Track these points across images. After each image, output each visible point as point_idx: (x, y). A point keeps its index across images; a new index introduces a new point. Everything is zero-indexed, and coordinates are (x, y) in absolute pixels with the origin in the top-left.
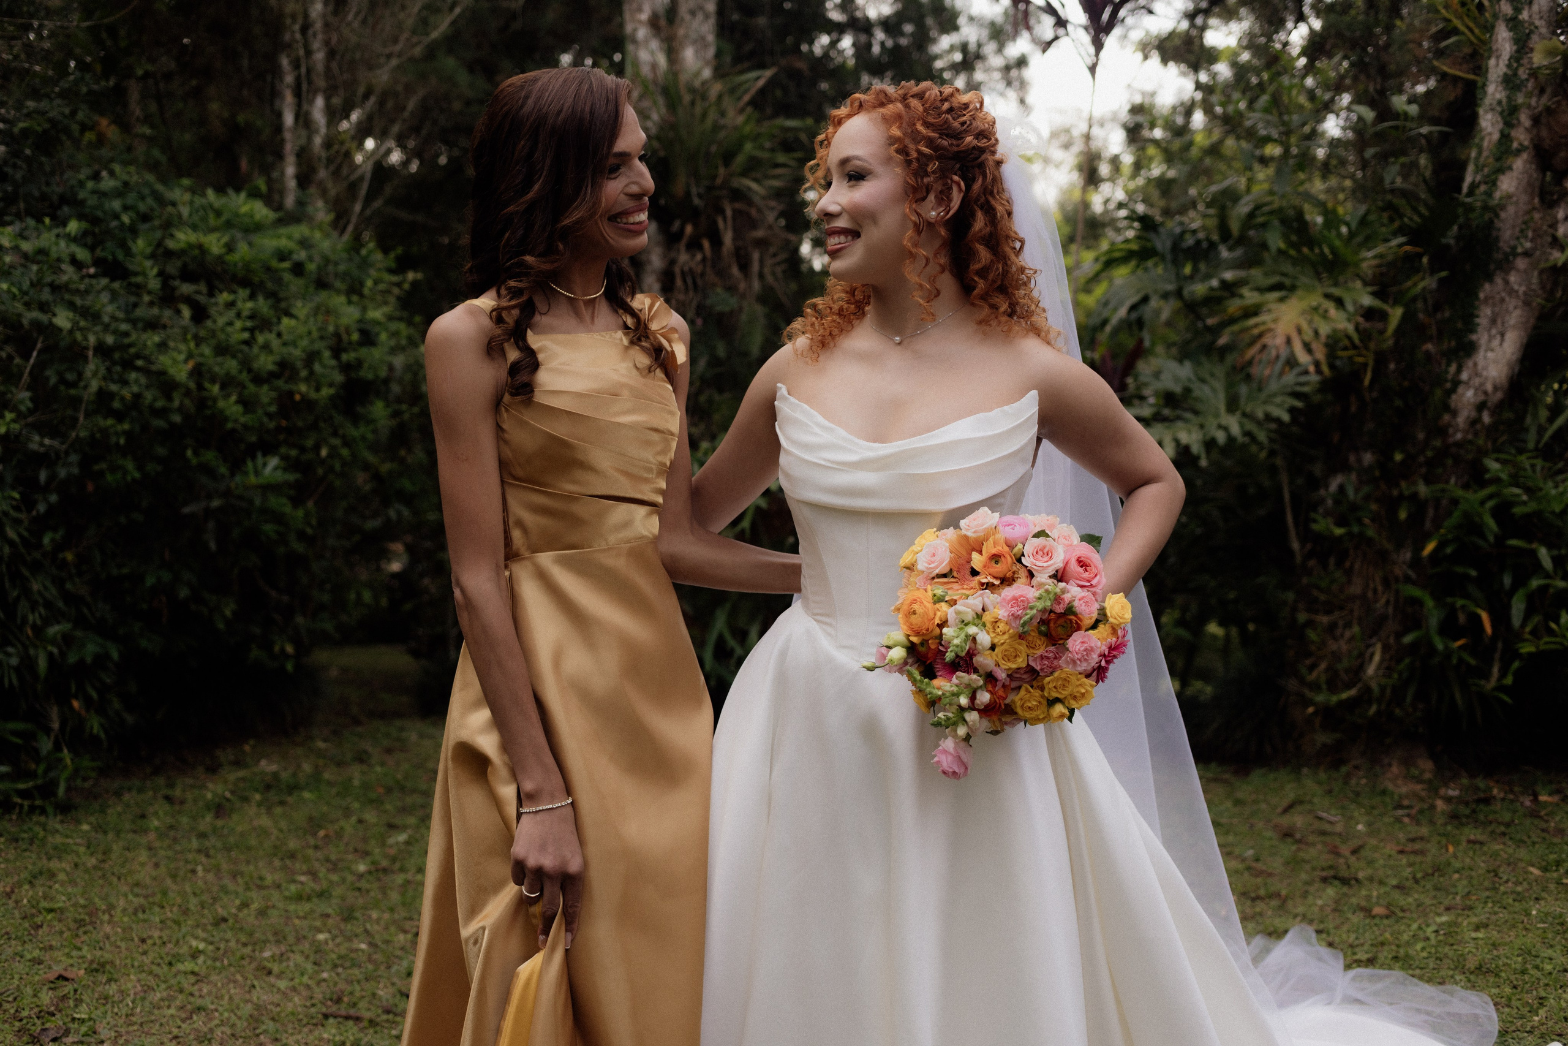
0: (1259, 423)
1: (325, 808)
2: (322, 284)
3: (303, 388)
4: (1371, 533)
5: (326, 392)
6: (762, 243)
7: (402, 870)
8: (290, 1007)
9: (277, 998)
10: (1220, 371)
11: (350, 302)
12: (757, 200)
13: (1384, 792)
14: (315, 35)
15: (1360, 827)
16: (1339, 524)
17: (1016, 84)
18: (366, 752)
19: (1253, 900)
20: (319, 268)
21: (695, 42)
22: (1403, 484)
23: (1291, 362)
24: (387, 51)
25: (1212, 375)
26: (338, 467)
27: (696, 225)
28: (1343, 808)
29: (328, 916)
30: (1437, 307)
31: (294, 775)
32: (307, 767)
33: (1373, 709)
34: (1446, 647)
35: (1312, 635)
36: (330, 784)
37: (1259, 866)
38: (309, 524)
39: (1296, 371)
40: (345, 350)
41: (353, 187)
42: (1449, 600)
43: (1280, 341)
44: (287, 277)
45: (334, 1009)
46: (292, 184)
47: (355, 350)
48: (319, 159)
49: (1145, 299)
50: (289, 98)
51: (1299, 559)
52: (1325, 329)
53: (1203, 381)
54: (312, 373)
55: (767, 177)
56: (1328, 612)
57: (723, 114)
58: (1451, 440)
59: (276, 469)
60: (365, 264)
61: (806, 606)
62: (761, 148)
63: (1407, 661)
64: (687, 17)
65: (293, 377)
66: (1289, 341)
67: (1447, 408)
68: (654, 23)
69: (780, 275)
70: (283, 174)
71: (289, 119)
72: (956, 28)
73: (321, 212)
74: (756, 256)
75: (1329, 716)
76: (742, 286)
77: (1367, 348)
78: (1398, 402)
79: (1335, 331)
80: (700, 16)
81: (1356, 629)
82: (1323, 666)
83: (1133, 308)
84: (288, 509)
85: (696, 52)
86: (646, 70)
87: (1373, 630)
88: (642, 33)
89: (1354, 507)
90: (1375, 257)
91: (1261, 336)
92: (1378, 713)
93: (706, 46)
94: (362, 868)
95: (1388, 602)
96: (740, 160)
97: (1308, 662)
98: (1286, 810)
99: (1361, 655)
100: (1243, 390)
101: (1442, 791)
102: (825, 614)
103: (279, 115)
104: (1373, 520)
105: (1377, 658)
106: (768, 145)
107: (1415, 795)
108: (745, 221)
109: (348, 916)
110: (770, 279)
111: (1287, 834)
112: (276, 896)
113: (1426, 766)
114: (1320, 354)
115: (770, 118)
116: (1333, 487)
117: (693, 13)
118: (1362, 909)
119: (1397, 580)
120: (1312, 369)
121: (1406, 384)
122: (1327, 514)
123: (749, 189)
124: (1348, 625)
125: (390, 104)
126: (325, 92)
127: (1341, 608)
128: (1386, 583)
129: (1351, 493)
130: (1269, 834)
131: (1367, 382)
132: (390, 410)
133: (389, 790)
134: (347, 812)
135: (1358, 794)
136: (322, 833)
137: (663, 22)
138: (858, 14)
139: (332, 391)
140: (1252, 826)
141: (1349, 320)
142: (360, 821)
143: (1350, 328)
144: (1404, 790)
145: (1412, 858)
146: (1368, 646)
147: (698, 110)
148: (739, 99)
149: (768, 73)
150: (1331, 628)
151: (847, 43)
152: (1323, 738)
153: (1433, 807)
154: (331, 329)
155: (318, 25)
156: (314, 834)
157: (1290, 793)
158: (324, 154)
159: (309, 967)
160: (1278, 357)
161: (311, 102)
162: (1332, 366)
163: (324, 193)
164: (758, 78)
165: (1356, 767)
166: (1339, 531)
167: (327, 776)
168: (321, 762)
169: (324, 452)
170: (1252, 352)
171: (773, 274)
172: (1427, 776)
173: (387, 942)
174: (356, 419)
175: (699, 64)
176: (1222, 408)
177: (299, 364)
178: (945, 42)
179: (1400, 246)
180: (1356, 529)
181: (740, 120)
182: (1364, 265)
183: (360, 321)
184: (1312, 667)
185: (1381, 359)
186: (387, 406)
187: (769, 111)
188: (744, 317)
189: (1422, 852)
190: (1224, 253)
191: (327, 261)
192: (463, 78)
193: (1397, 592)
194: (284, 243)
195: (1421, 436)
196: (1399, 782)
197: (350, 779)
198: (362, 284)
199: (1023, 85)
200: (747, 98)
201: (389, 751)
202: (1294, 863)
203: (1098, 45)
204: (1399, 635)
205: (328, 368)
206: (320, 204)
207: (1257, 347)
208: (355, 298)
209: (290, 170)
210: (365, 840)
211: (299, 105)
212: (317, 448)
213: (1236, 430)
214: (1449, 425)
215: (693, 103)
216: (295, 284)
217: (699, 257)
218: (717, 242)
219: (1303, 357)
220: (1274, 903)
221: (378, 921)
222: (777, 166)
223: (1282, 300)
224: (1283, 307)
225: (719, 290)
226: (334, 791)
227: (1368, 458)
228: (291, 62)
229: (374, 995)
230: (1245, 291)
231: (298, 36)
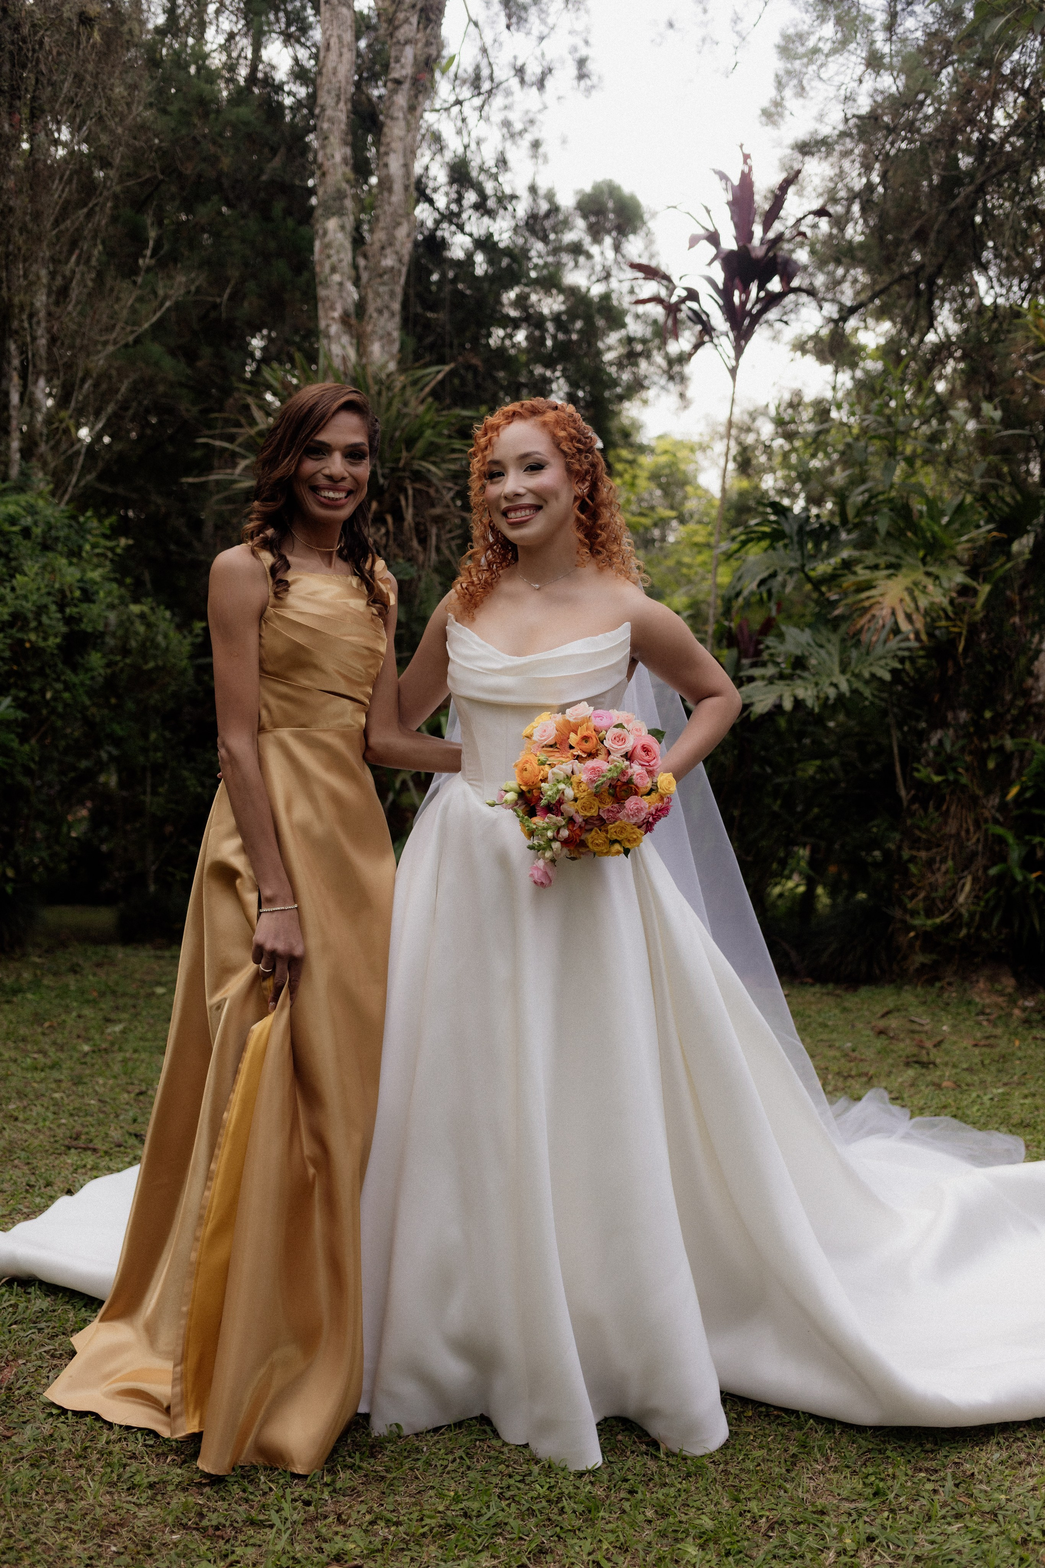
0: (867, 683)
1: (48, 1006)
2: (46, 547)
3: (33, 637)
4: (964, 780)
5: (53, 641)
6: (439, 520)
7: (120, 1049)
8: (36, 1142)
9: (25, 1136)
10: (835, 638)
11: (71, 564)
12: (435, 481)
13: (969, 1003)
14: (38, 323)
15: (945, 1028)
16: (938, 773)
17: (677, 379)
18: (78, 965)
19: (846, 1078)
20: (43, 532)
21: (381, 338)
22: (992, 738)
23: (896, 631)
24: (103, 338)
25: (829, 641)
26: (60, 709)
27: (380, 503)
28: (933, 1014)
29: (60, 1081)
30: (1024, 587)
31: (17, 980)
32: (27, 975)
33: (964, 932)
34: (1025, 879)
35: (913, 869)
36: (48, 987)
37: (854, 1055)
38: (33, 760)
39: (899, 637)
40: (68, 605)
41: (70, 462)
42: (1027, 837)
43: (886, 612)
44: (17, 540)
45: (74, 1143)
46: (17, 456)
47: (76, 606)
48: (41, 434)
49: (773, 575)
50: (16, 379)
51: (905, 804)
52: (923, 603)
53: (821, 646)
54: (40, 623)
55: (444, 461)
56: (928, 849)
57: (406, 404)
58: (1033, 701)
59: (8, 707)
60: (82, 531)
61: (464, 775)
62: (440, 435)
63: (993, 890)
64: (375, 315)
65: (24, 628)
66: (893, 613)
67: (1030, 673)
68: (345, 320)
69: (454, 548)
70: (8, 447)
71: (15, 398)
72: (624, 325)
73: (41, 481)
74: (434, 531)
75: (928, 940)
76: (421, 557)
77: (961, 620)
78: (989, 668)
79: (932, 604)
80: (386, 314)
81: (950, 863)
82: (922, 895)
83: (762, 582)
84: (15, 745)
85: (383, 347)
86: (337, 363)
87: (965, 864)
88: (334, 329)
89: (950, 759)
90: (967, 541)
91: (871, 607)
92: (968, 936)
93: (391, 342)
94: (86, 1048)
95: (978, 840)
96: (421, 445)
97: (909, 893)
98: (884, 1015)
99: (954, 886)
100: (854, 654)
101: (1020, 1003)
102: (475, 781)
103: (7, 394)
104: (967, 770)
105: (967, 888)
106: (446, 432)
107: (997, 1005)
108: (424, 500)
109: (78, 1081)
110: (447, 552)
111: (881, 1032)
112: (13, 1068)
113: (1009, 983)
114: (920, 624)
115: (449, 408)
116: (934, 741)
117: (380, 312)
118: (934, 1084)
119: (986, 821)
120: (912, 636)
121: (996, 651)
122: (929, 764)
123: (429, 471)
124: (943, 860)
125: (104, 386)
126: (46, 375)
127: (939, 846)
128: (977, 824)
129: (948, 747)
130: (869, 1032)
131: (961, 649)
132: (105, 661)
133: (102, 994)
134: (67, 1010)
135: (948, 1004)
136: (47, 1024)
137: (353, 321)
138: (531, 311)
139: (58, 640)
140: (853, 1026)
141: (944, 595)
142: (79, 1016)
143: (945, 602)
144: (987, 1001)
145: (984, 1050)
146: (960, 879)
147: (384, 400)
148: (422, 389)
149: (447, 368)
150: (930, 863)
151: (520, 337)
152: (920, 959)
153: (1010, 1015)
154: (57, 586)
155: (42, 314)
156: (42, 1025)
157: (891, 1002)
158: (45, 431)
159: (51, 1116)
160: (884, 626)
161: (36, 382)
162: (930, 635)
163: (45, 465)
164: (438, 372)
165: (950, 984)
166: (937, 779)
167: (46, 982)
168: (38, 972)
169: (49, 695)
170: (863, 621)
171: (449, 547)
172: (1009, 990)
173: (114, 1099)
174: (75, 668)
175: (386, 357)
176: (836, 669)
177: (30, 616)
178: (613, 338)
179: (989, 531)
180: (951, 777)
181: (421, 409)
182: (959, 548)
183: (81, 580)
184: (913, 897)
185: (973, 630)
186: (104, 656)
187: (448, 401)
188: (422, 585)
189: (991, 1046)
190: (844, 536)
191: (50, 527)
192: (168, 362)
193: (986, 830)
194: (12, 509)
195: (1008, 697)
196: (985, 995)
197: (67, 985)
198: (80, 548)
199: (683, 379)
200: (427, 389)
201: (99, 965)
202: (883, 1053)
203: (739, 350)
204: (986, 868)
205: (53, 619)
206: (41, 475)
207: (868, 616)
208: (75, 560)
209: (15, 445)
210: (86, 1029)
211: (25, 386)
212: (43, 692)
213: (844, 687)
214: (1032, 689)
215: (379, 393)
216: (24, 547)
217: (383, 530)
218: (399, 518)
219: (905, 626)
220: (864, 1079)
221: (104, 1085)
222: (454, 451)
223: (889, 577)
224: (890, 583)
225: (401, 561)
226: (53, 994)
227: (963, 716)
228: (18, 347)
229: (107, 1135)
230: (859, 569)
231: (26, 325)
